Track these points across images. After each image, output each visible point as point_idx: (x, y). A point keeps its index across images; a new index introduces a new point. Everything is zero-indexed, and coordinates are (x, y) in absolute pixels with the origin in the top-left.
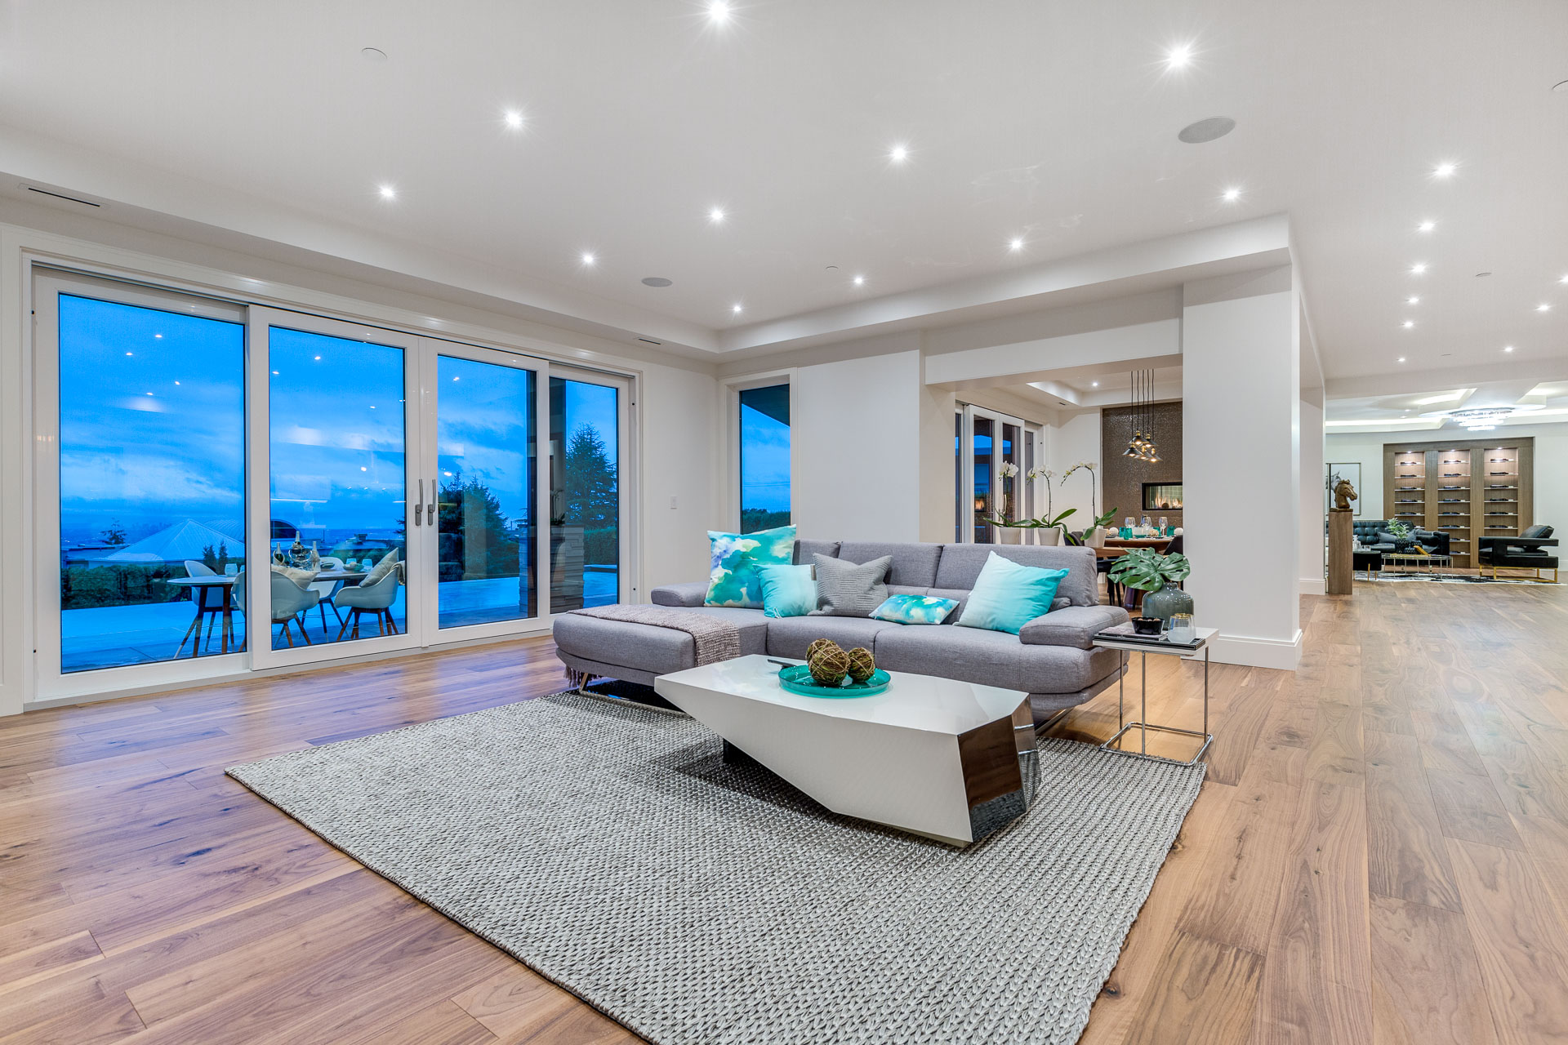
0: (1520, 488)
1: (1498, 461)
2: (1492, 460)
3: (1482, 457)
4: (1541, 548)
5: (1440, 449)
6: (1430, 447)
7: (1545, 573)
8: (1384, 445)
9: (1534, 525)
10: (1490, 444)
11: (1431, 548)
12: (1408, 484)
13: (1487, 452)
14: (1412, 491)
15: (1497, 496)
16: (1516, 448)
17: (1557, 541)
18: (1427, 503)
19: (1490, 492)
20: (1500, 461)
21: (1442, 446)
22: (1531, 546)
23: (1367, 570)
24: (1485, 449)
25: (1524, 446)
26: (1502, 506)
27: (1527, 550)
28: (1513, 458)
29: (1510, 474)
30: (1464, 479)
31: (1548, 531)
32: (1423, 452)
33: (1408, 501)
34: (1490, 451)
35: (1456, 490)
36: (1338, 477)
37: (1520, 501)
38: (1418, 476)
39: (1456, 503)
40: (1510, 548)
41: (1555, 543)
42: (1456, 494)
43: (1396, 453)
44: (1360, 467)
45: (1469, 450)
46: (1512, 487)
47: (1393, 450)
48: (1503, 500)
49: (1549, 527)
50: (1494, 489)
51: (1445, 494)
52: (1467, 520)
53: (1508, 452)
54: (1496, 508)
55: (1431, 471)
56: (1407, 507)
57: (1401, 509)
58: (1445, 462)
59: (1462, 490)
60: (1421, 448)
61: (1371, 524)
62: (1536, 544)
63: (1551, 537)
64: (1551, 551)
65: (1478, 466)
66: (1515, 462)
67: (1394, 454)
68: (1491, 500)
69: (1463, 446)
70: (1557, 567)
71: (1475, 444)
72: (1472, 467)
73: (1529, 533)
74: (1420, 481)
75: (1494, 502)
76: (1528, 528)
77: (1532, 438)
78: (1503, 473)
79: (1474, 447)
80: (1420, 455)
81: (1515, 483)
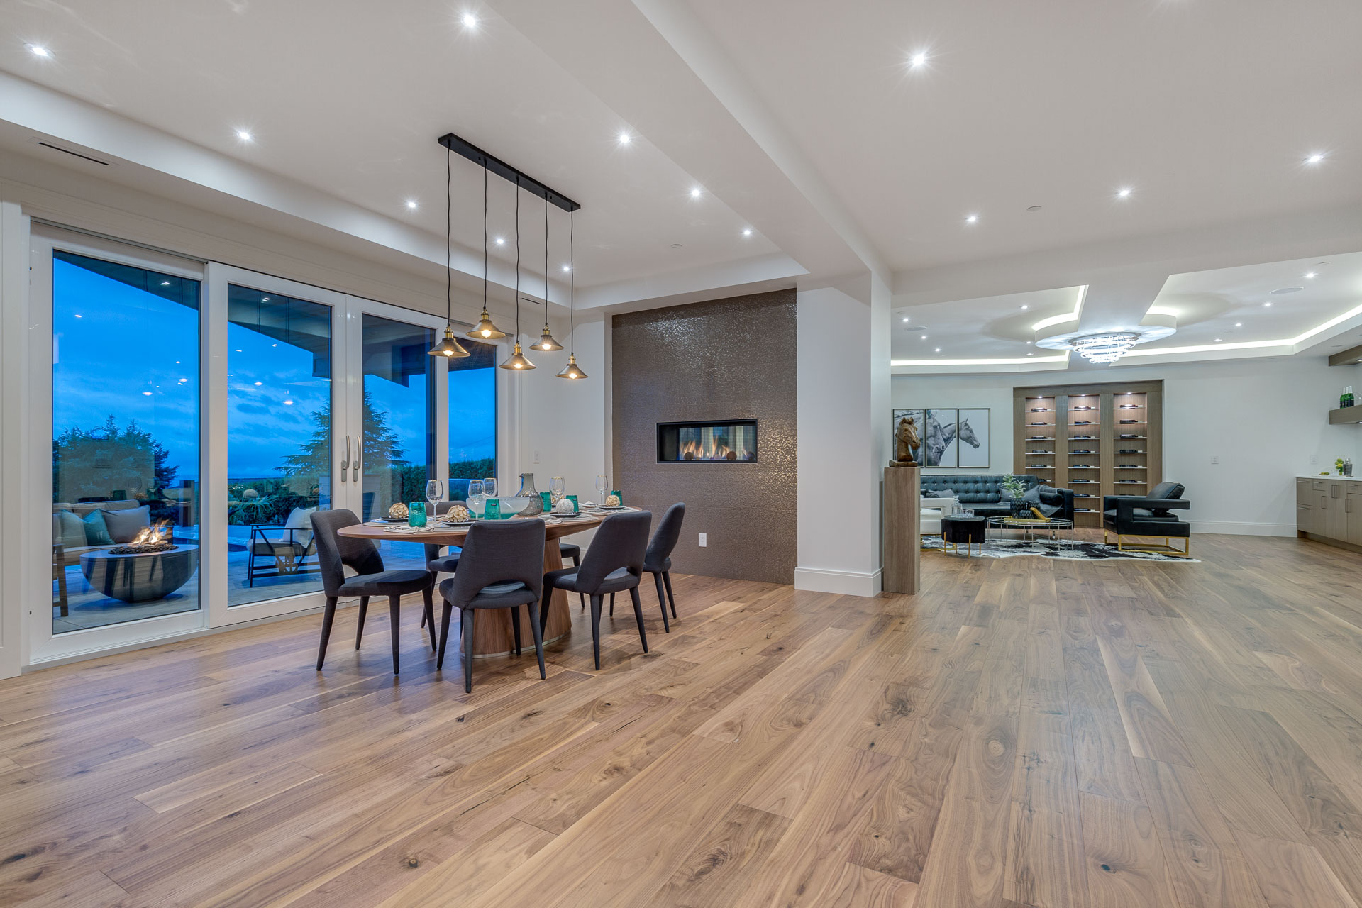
0: (1149, 438)
1: (1128, 406)
2: (1121, 406)
3: (1111, 403)
4: (1171, 511)
5: (1071, 394)
6: (1062, 392)
7: (1176, 543)
8: (1015, 389)
9: (1163, 481)
10: (1117, 389)
11: (1054, 508)
12: (1039, 433)
13: (1116, 397)
14: (1043, 441)
15: (1127, 446)
16: (1145, 393)
17: (1189, 502)
18: (1057, 454)
19: (1120, 442)
20: (1129, 406)
21: (1073, 390)
22: (1160, 510)
23: (968, 542)
24: (1115, 394)
25: (1152, 390)
26: (1131, 457)
27: (1155, 514)
28: (1143, 404)
29: (1139, 422)
30: (1093, 427)
31: (1177, 491)
32: (1054, 398)
33: (1039, 451)
34: (1120, 397)
35: (1086, 440)
36: (966, 425)
37: (1149, 453)
38: (1049, 424)
39: (1086, 454)
40: (1137, 511)
41: (1186, 505)
42: (1086, 444)
43: (1027, 398)
44: (989, 412)
45: (1098, 395)
46: (1140, 437)
47: (1024, 394)
48: (1132, 451)
49: (1180, 485)
50: (1123, 439)
51: (1076, 444)
52: (1097, 473)
53: (1137, 397)
54: (1126, 461)
55: (1061, 418)
56: (1038, 458)
57: (1032, 461)
58: (1075, 408)
59: (1093, 440)
60: (1052, 392)
61: (994, 479)
62: (1165, 507)
63: (1183, 498)
64: (1181, 515)
65: (1107, 412)
66: (1143, 408)
67: (1024, 399)
68: (1121, 451)
69: (1094, 390)
70: (1188, 536)
71: (1104, 388)
72: (1101, 414)
73: (1157, 493)
74: (1051, 430)
75: (1123, 453)
76: (1157, 484)
77: (1160, 382)
78: (1133, 421)
79: (1104, 391)
80: (1051, 400)
81: (1144, 432)
